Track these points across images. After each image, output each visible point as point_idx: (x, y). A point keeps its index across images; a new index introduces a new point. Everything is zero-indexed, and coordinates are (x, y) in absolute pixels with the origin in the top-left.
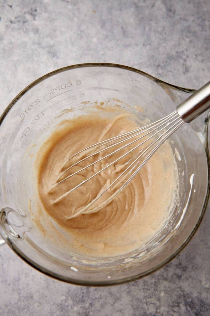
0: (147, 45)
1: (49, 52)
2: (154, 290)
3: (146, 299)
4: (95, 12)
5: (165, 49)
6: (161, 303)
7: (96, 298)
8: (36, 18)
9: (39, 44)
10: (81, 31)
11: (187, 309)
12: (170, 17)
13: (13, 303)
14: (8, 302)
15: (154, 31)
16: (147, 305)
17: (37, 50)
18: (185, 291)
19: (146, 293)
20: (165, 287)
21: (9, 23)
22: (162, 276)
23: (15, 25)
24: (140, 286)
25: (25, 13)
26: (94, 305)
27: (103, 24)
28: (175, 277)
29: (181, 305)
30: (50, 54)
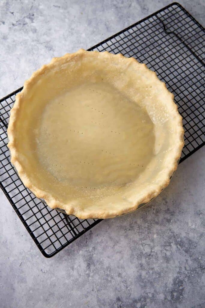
2: (148, 233)
3: (141, 241)
4: (82, 14)
6: (155, 244)
7: (98, 243)
8: (34, 21)
9: (38, 41)
10: (72, 29)
11: (177, 247)
13: (26, 251)
14: (22, 251)
16: (143, 246)
17: (36, 45)
18: (174, 232)
19: (141, 236)
20: (157, 230)
21: (12, 26)
22: (154, 221)
23: (16, 27)
24: (136, 231)
25: (24, 17)
26: (96, 249)
27: (90, 23)
28: (165, 221)
29: (172, 244)
30: (47, 48)
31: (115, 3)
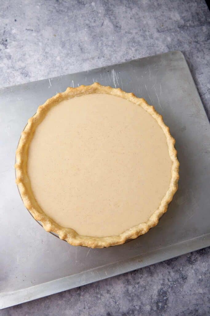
0: (101, 58)
1: (22, 73)
4: (55, 36)
5: (116, 58)
8: (8, 47)
9: (13, 67)
10: (46, 53)
12: (118, 32)
15: (106, 45)
17: (12, 73)
27: (63, 45)
30: (23, 75)
31: (87, 22)
